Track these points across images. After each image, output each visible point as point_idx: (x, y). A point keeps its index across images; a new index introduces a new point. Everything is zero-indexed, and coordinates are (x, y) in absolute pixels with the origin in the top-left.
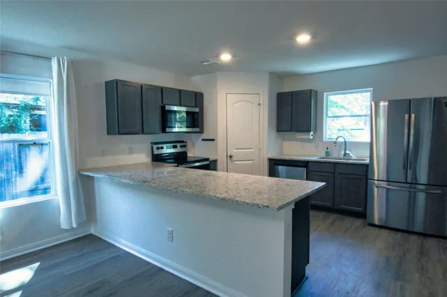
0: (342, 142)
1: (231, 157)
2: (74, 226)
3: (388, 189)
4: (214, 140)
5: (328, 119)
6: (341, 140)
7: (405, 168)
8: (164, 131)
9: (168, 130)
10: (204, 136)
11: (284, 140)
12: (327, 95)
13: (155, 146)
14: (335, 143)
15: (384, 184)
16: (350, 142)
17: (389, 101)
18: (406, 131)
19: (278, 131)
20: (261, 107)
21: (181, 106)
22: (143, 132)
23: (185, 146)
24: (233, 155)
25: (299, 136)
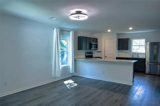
0: (137, 53)
1: (106, 57)
2: (74, 72)
3: (150, 64)
4: (101, 52)
5: (133, 46)
6: (137, 52)
7: (154, 59)
8: (90, 49)
9: (91, 49)
10: (98, 51)
11: (119, 52)
12: (133, 40)
13: (86, 53)
14: (135, 53)
15: (149, 63)
16: (139, 53)
17: (150, 43)
18: (154, 50)
19: (118, 50)
20: (114, 43)
21: (93, 42)
22: (86, 49)
23: (92, 53)
24: (106, 56)
25: (125, 51)
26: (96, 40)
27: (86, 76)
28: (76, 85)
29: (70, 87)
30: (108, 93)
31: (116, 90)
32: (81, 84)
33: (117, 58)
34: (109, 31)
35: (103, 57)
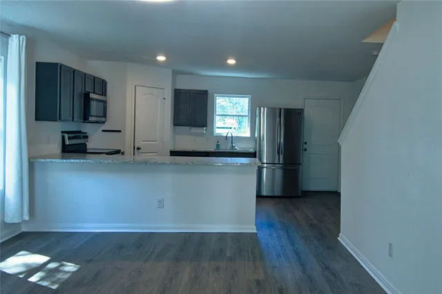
1: (138, 149)
2: (26, 218)
4: (120, 131)
5: (218, 117)
6: (229, 135)
7: (279, 153)
8: (85, 119)
9: (90, 118)
10: (106, 126)
12: (216, 97)
13: (66, 136)
14: (225, 137)
16: (235, 137)
19: (174, 125)
20: (165, 101)
21: (94, 93)
22: (73, 120)
23: (87, 137)
24: (140, 146)
25: (194, 130)
26: (102, 86)
27: (85, 225)
28: (70, 267)
29: (53, 283)
30: (218, 269)
31: (228, 254)
32: (90, 261)
33: (173, 153)
34: (161, 58)
35: (128, 149)
